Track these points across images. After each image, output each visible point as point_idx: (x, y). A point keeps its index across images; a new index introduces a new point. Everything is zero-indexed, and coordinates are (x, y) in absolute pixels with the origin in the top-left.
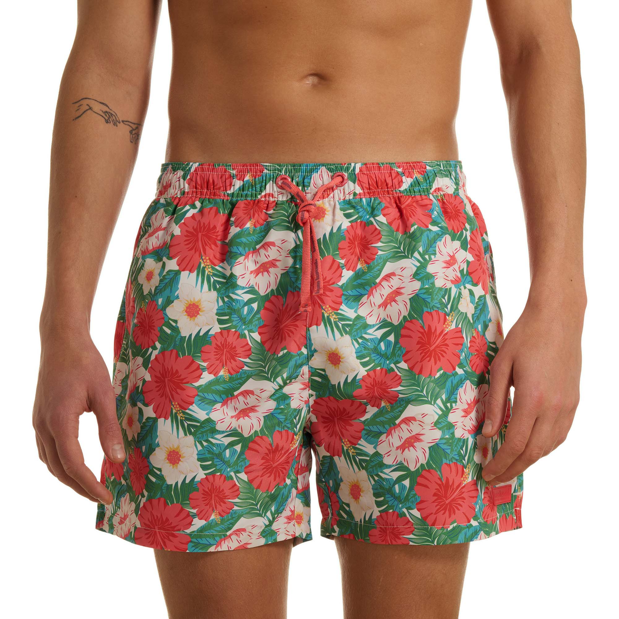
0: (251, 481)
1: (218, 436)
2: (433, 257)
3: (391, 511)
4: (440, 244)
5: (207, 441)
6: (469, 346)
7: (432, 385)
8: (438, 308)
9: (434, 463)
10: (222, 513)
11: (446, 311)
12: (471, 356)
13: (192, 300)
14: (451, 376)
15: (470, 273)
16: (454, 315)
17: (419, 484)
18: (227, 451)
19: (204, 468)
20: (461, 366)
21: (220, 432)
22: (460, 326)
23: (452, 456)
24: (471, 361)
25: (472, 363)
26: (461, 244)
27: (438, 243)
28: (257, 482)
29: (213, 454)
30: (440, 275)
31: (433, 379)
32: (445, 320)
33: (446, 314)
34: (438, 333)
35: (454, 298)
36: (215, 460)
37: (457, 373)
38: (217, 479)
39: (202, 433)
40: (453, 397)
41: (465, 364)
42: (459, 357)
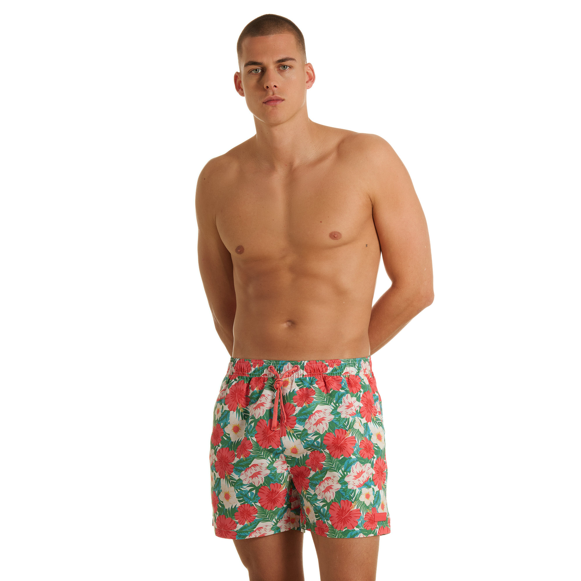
0: (262, 506)
1: (244, 487)
2: (340, 404)
3: (321, 520)
4: (344, 398)
5: (239, 489)
6: (359, 445)
7: (338, 463)
8: (342, 428)
9: (337, 500)
10: (250, 521)
11: (346, 429)
12: (360, 449)
13: (236, 425)
14: (348, 459)
15: (360, 412)
16: (351, 431)
17: (331, 509)
18: (249, 493)
19: (240, 501)
20: (354, 454)
21: (245, 485)
22: (354, 435)
23: (346, 497)
24: (360, 452)
25: (361, 453)
26: (357, 399)
27: (344, 397)
28: (265, 506)
29: (243, 495)
30: (344, 412)
31: (338, 459)
32: (346, 433)
33: (346, 430)
34: (342, 439)
35: (351, 423)
36: (244, 498)
37: (351, 458)
38: (246, 506)
39: (237, 485)
40: (348, 469)
41: (356, 453)
42: (353, 450)
